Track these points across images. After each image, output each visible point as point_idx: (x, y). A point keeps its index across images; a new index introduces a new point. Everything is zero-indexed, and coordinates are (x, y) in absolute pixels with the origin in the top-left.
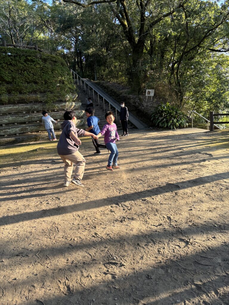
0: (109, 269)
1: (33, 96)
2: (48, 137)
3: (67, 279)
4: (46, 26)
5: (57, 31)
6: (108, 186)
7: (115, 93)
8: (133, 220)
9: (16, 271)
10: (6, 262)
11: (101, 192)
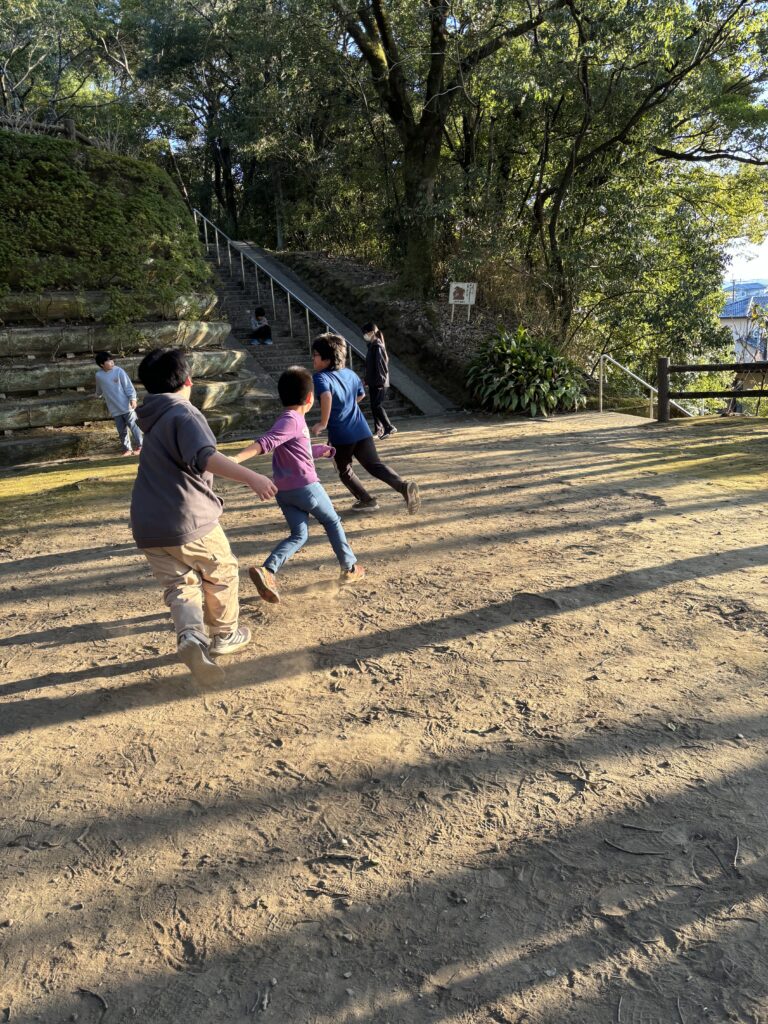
0: (325, 877)
1: (62, 301)
3: (183, 916)
4: (106, 58)
5: (143, 75)
6: (324, 607)
7: (346, 292)
8: (406, 715)
9: (9, 896)
11: (299, 626)
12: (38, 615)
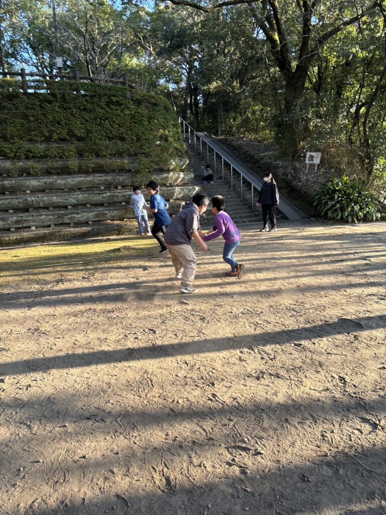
0: (236, 457)
1: (117, 161)
2: (138, 230)
3: (166, 465)
4: (143, 46)
5: (159, 54)
6: (236, 317)
7: (252, 157)
8: (279, 377)
9: (86, 443)
10: (70, 427)
11: (224, 326)
12: (101, 310)
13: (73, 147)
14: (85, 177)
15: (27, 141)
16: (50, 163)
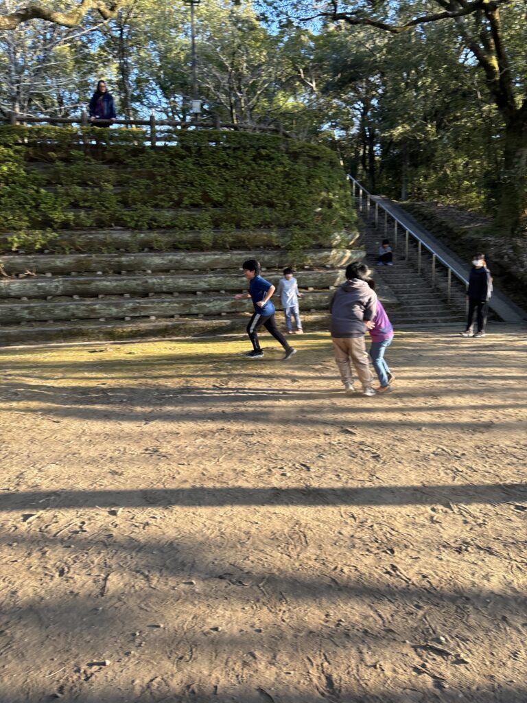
0: (427, 661)
1: (263, 235)
2: (284, 326)
3: (326, 658)
4: (303, 82)
5: (325, 91)
6: (425, 458)
7: (450, 230)
8: (491, 554)
9: (218, 611)
10: (198, 586)
11: (407, 469)
12: (237, 431)
13: (207, 216)
14: (221, 254)
15: (152, 206)
16: (178, 236)
